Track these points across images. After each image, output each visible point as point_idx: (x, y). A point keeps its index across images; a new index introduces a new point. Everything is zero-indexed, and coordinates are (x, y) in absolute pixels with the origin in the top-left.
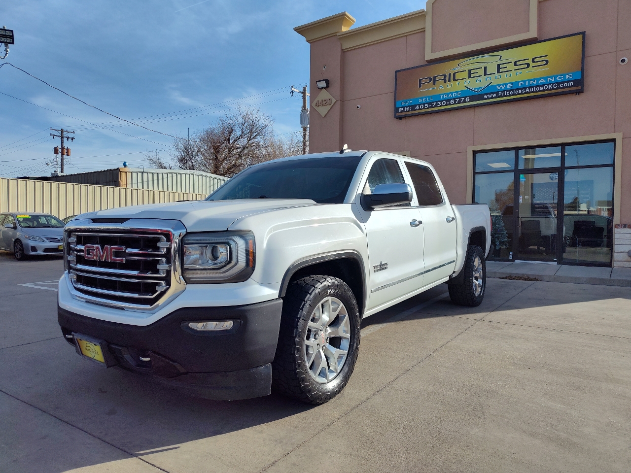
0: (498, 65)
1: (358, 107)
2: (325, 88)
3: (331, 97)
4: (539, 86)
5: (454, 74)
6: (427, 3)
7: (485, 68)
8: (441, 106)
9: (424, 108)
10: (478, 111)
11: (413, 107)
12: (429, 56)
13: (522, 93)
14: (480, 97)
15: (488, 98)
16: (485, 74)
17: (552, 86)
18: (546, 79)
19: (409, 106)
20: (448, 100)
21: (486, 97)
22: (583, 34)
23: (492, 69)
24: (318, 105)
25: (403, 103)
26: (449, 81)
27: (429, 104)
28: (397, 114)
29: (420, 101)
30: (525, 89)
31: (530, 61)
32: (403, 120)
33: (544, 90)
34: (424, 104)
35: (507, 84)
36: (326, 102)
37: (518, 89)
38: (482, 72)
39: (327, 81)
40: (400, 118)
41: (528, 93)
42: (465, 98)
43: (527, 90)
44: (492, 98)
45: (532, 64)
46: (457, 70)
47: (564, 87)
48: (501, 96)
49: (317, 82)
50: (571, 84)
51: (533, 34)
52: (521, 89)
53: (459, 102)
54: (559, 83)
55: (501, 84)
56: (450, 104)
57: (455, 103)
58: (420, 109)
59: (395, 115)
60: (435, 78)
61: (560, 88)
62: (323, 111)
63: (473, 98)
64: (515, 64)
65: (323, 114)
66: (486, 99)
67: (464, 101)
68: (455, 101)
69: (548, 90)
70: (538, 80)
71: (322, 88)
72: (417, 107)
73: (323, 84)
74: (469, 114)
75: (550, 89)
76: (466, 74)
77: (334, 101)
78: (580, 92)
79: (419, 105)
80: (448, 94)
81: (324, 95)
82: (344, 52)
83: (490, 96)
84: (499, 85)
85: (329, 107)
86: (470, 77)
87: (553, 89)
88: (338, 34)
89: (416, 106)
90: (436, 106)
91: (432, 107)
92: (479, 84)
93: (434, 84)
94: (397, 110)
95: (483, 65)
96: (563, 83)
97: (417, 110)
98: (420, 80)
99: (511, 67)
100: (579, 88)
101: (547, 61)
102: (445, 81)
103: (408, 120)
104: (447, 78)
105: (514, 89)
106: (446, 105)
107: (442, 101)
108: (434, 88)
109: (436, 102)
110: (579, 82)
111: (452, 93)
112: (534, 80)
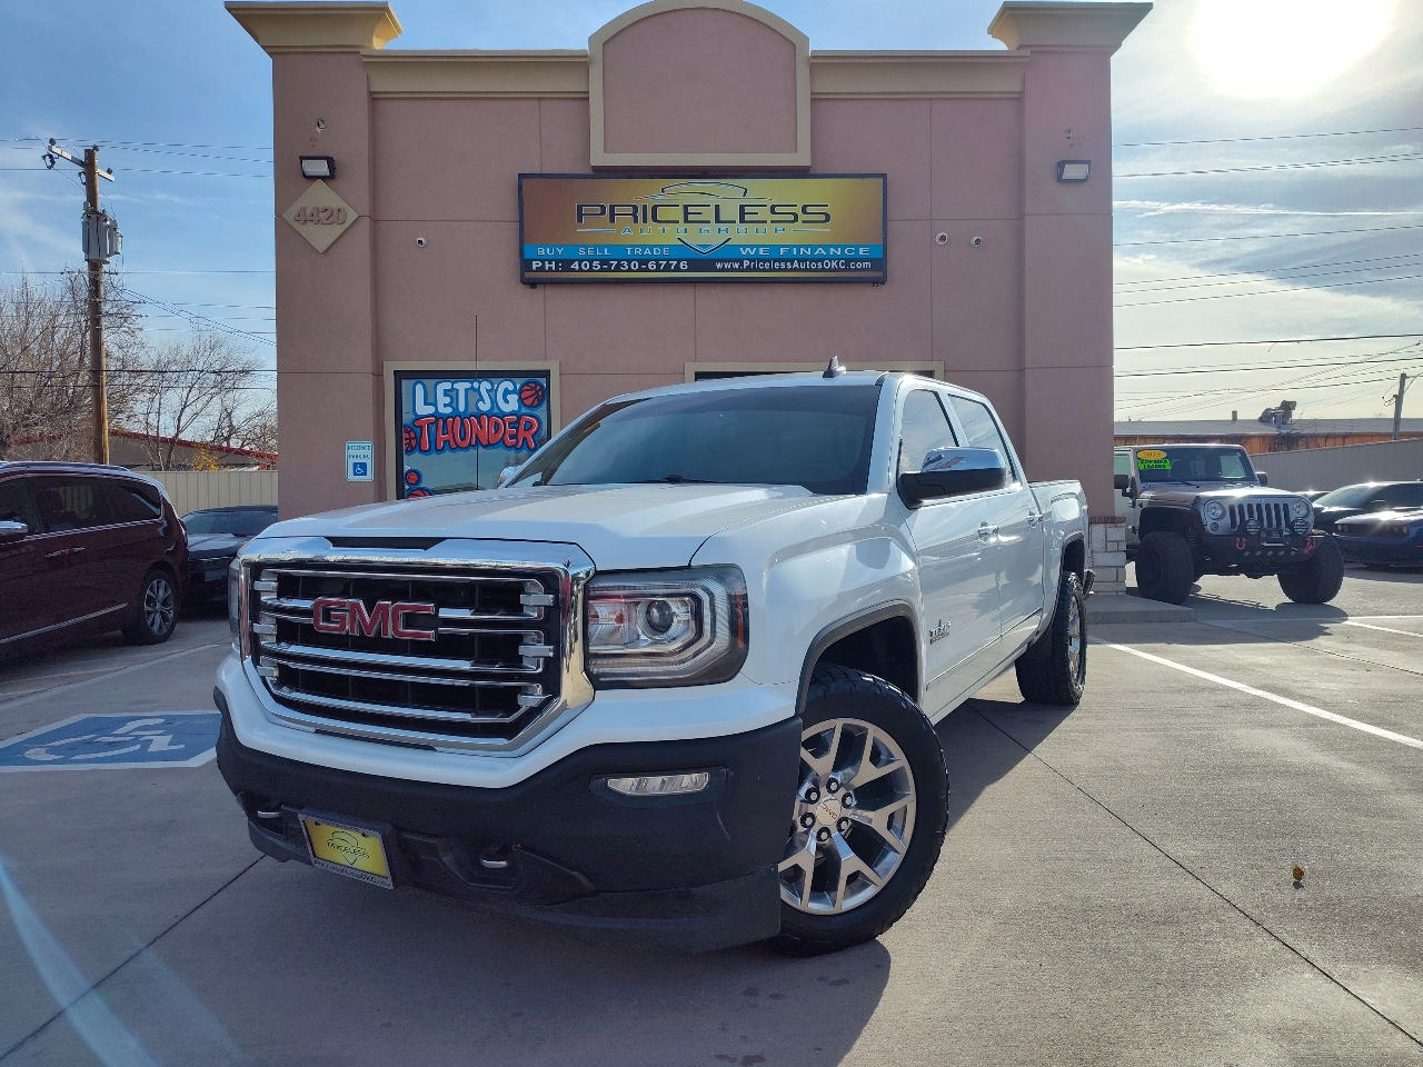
0: (742, 207)
1: (420, 242)
2: (324, 178)
3: (341, 204)
4: (817, 261)
5: (654, 209)
6: (591, 39)
7: (717, 207)
8: (630, 270)
9: (591, 270)
10: (702, 291)
11: (565, 264)
12: (599, 158)
13: (786, 270)
14: (709, 264)
15: (723, 270)
16: (718, 220)
17: (838, 264)
18: (826, 248)
19: (556, 261)
20: (643, 262)
21: (719, 266)
22: (884, 176)
23: (731, 212)
24: (303, 218)
25: (541, 252)
26: (645, 221)
27: (604, 262)
28: (528, 275)
29: (582, 252)
30: (792, 261)
31: (798, 210)
32: (539, 291)
33: (823, 270)
34: (591, 261)
35: (758, 247)
36: (329, 216)
37: (780, 261)
38: (709, 214)
39: (331, 162)
40: (533, 284)
41: (796, 270)
42: (679, 261)
43: (796, 265)
44: (732, 270)
45: (802, 217)
46: (660, 199)
47: (856, 270)
48: (748, 269)
49: (302, 158)
50: (868, 265)
51: (802, 158)
52: (786, 261)
53: (667, 268)
54: (848, 261)
55: (747, 246)
56: (647, 270)
57: (658, 270)
58: (581, 270)
59: (522, 275)
60: (612, 207)
61: (850, 270)
62: (321, 236)
63: (695, 264)
64: (773, 212)
65: (321, 245)
66: (720, 270)
67: (677, 269)
68: (658, 265)
69: (830, 270)
70: (814, 248)
71: (314, 178)
72: (575, 266)
73: (321, 168)
74: (684, 296)
75: (835, 270)
76: (678, 214)
77: (352, 216)
78: (880, 282)
79: (580, 262)
80: (643, 247)
81: (321, 195)
82: (374, 98)
83: (727, 266)
84: (745, 247)
85: (338, 230)
86: (686, 221)
87: (840, 270)
88: (363, 52)
89: (573, 261)
90: (617, 269)
91: (609, 270)
92: (705, 237)
93: (612, 220)
94: (525, 264)
95: (713, 201)
96: (856, 260)
97: (574, 270)
98: (580, 208)
99: (764, 214)
100: (880, 274)
101: (828, 218)
102: (636, 221)
103: (551, 292)
104: (640, 214)
105: (773, 258)
106: (640, 270)
107: (629, 262)
108: (611, 230)
109: (619, 261)
110: (880, 264)
111: (651, 247)
112: (806, 247)
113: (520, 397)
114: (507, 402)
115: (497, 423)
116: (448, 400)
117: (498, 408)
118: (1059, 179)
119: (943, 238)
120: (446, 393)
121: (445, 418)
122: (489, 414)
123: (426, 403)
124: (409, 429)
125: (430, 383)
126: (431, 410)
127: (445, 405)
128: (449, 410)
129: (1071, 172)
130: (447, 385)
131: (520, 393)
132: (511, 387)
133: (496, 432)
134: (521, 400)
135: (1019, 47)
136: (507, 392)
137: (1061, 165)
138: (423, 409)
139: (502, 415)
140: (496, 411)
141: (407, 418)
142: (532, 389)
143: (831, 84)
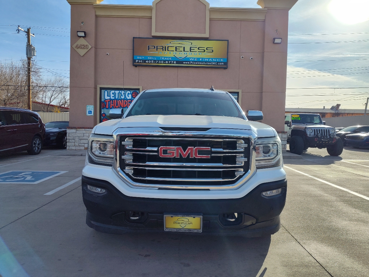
0: (191, 48)
1: (107, 54)
2: (83, 37)
3: (88, 44)
4: (210, 62)
5: (168, 47)
6: (153, 3)
7: (184, 48)
8: (161, 63)
9: (151, 63)
10: (180, 69)
11: (144, 61)
12: (154, 34)
13: (201, 64)
14: (182, 62)
15: (185, 64)
16: (184, 51)
17: (215, 63)
18: (212, 59)
19: (142, 60)
20: (165, 61)
21: (184, 63)
22: (228, 41)
23: (187, 49)
24: (78, 47)
25: (138, 58)
26: (165, 50)
27: (154, 61)
28: (135, 64)
29: (149, 58)
30: (203, 62)
31: (205, 49)
32: (138, 68)
33: (211, 65)
34: (151, 61)
35: (195, 58)
36: (84, 47)
37: (200, 62)
38: (182, 49)
39: (85, 33)
40: (136, 66)
41: (204, 64)
42: (174, 61)
43: (204, 63)
44: (187, 64)
45: (206, 51)
46: (169, 45)
47: (220, 65)
48: (192, 64)
49: (77, 32)
50: (223, 64)
51: (207, 35)
53: (171, 63)
54: (218, 62)
55: (192, 58)
56: (165, 63)
57: (168, 63)
58: (148, 63)
59: (133, 64)
60: (157, 47)
61: (218, 65)
62: (82, 52)
63: (178, 62)
64: (198, 49)
65: (82, 54)
66: (184, 64)
67: (173, 63)
68: (168, 62)
69: (213, 65)
70: (209, 59)
71: (81, 37)
72: (147, 62)
73: (82, 34)
74: (175, 70)
75: (214, 65)
76: (174, 49)
77: (90, 47)
78: (226, 68)
79: (148, 61)
80: (165, 58)
81: (82, 41)
82: (97, 17)
84: (191, 58)
85: (86, 50)
86: (176, 51)
87: (215, 65)
88: (94, 4)
89: (146, 60)
90: (158, 63)
91: (155, 63)
92: (181, 55)
93: (157, 50)
94: (134, 61)
95: (183, 46)
96: (220, 62)
98: (149, 46)
99: (196, 49)
100: (225, 66)
101: (213, 50)
102: (163, 50)
103: (141, 68)
104: (164, 49)
105: (198, 61)
106: (164, 63)
107: (161, 61)
108: (157, 52)
109: (158, 61)
110: (226, 64)
111: (167, 57)
112: (207, 59)
113: (132, 95)
114: (128, 96)
115: (126, 102)
116: (113, 95)
117: (126, 98)
118: (274, 43)
119: (243, 57)
120: (113, 93)
121: (112, 100)
122: (124, 99)
123: (108, 96)
124: (103, 102)
125: (109, 91)
126: (109, 98)
127: (113, 97)
128: (113, 98)
129: (277, 41)
130: (113, 92)
131: (132, 94)
132: (130, 93)
133: (125, 104)
135: (265, 8)
136: (128, 94)
137: (274, 39)
138: (107, 98)
139: (127, 100)
140: (126, 99)
141: (103, 100)
142: (135, 93)
143: (215, 16)
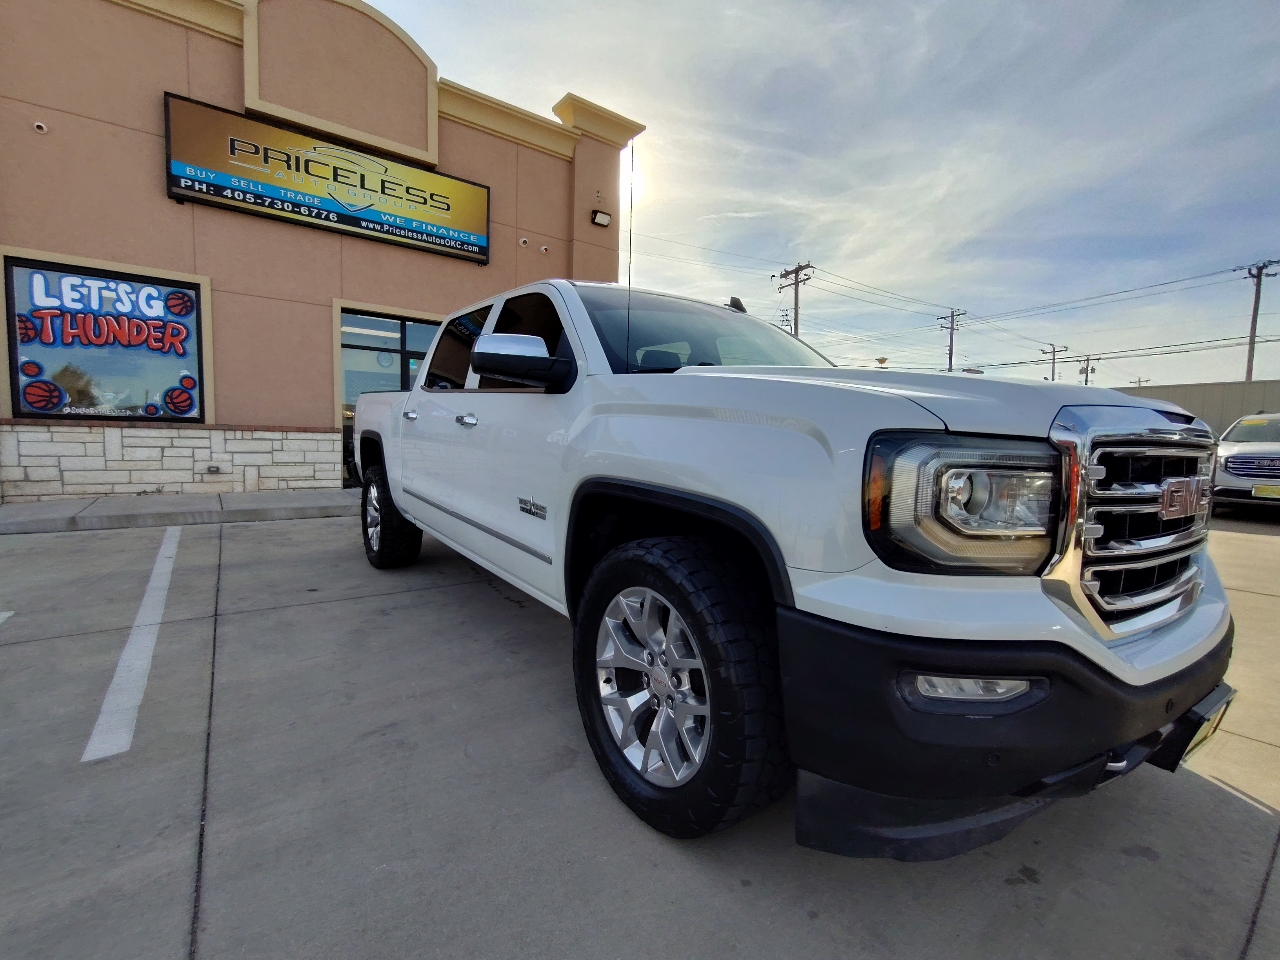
0: (383, 182)
1: (39, 127)
4: (440, 238)
5: (307, 161)
7: (363, 177)
8: (283, 209)
9: (244, 201)
10: (348, 242)
11: (218, 190)
12: (253, 102)
13: (417, 239)
14: (354, 221)
15: (367, 228)
16: (363, 186)
17: (455, 244)
18: (448, 230)
19: (209, 185)
20: (296, 205)
21: (364, 224)
22: (488, 188)
23: (373, 182)
25: (189, 171)
26: (298, 169)
27: (257, 196)
28: (175, 190)
29: (234, 182)
30: (422, 234)
31: (427, 196)
32: (187, 208)
33: (444, 245)
34: (244, 193)
35: (396, 217)
37: (413, 231)
38: (355, 180)
40: (180, 200)
41: (425, 241)
42: (329, 212)
43: (425, 237)
44: (374, 229)
45: (429, 201)
46: (311, 155)
47: (468, 251)
48: (387, 232)
50: (476, 249)
51: (431, 157)
52: (418, 233)
53: (318, 216)
54: (463, 244)
55: (389, 215)
56: (299, 213)
57: (310, 215)
58: (233, 198)
59: (168, 189)
60: (266, 150)
61: (464, 250)
63: (343, 218)
64: (408, 189)
66: (364, 228)
67: (327, 218)
68: (310, 212)
69: (449, 247)
70: (439, 228)
72: (228, 193)
74: (334, 242)
75: (452, 247)
76: (328, 172)
78: (484, 263)
79: (233, 191)
80: (296, 193)
83: (371, 226)
84: (385, 214)
86: (336, 180)
87: (457, 248)
89: (225, 188)
90: (271, 205)
91: (262, 205)
92: (353, 199)
93: (266, 161)
94: (172, 180)
95: (359, 171)
96: (468, 244)
97: (226, 197)
98: (232, 141)
99: (401, 191)
100: (484, 258)
101: (448, 209)
102: (289, 167)
103: (201, 213)
104: (293, 162)
105: (406, 228)
106: (293, 211)
107: (283, 202)
108: (265, 170)
109: (273, 199)
110: (484, 250)
111: (304, 195)
112: (433, 226)
113: (166, 304)
114: (150, 307)
115: (138, 326)
116: (77, 296)
117: (141, 311)
118: (593, 221)
119: (525, 242)
120: (74, 288)
121: (74, 314)
122: (130, 317)
123: (48, 294)
124: (23, 319)
125: (53, 275)
126: (55, 303)
127: (74, 300)
128: (79, 306)
129: (600, 218)
130: (76, 280)
131: (166, 300)
132: (155, 293)
133: (139, 333)
134: (167, 308)
135: (575, 127)
136: (150, 297)
137: (595, 213)
138: (41, 300)
139: (145, 319)
140: (137, 313)
141: (22, 308)
142: (180, 298)
143: (454, 109)
